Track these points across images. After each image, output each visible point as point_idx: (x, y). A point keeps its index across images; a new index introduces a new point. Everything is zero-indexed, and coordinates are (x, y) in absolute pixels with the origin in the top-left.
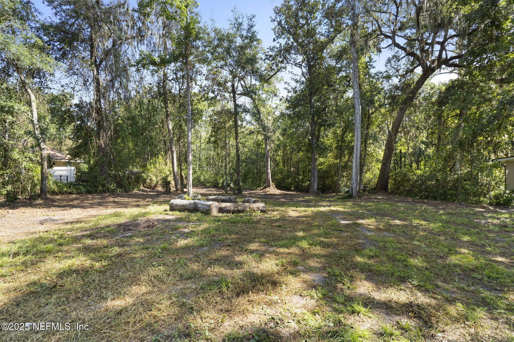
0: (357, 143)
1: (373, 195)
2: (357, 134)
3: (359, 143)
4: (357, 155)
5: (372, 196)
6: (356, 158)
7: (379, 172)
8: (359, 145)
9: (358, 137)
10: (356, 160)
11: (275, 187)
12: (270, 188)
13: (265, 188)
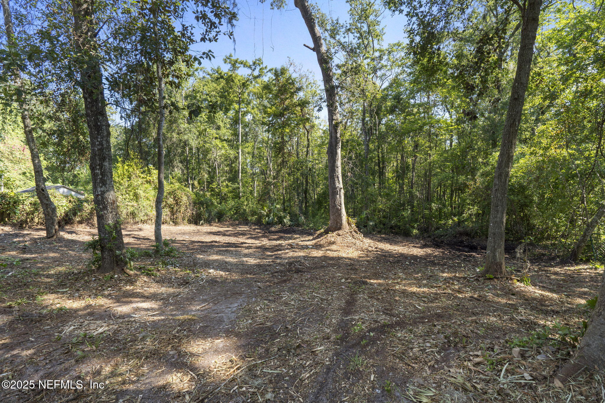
11: (357, 229)
12: (340, 232)
13: (326, 232)
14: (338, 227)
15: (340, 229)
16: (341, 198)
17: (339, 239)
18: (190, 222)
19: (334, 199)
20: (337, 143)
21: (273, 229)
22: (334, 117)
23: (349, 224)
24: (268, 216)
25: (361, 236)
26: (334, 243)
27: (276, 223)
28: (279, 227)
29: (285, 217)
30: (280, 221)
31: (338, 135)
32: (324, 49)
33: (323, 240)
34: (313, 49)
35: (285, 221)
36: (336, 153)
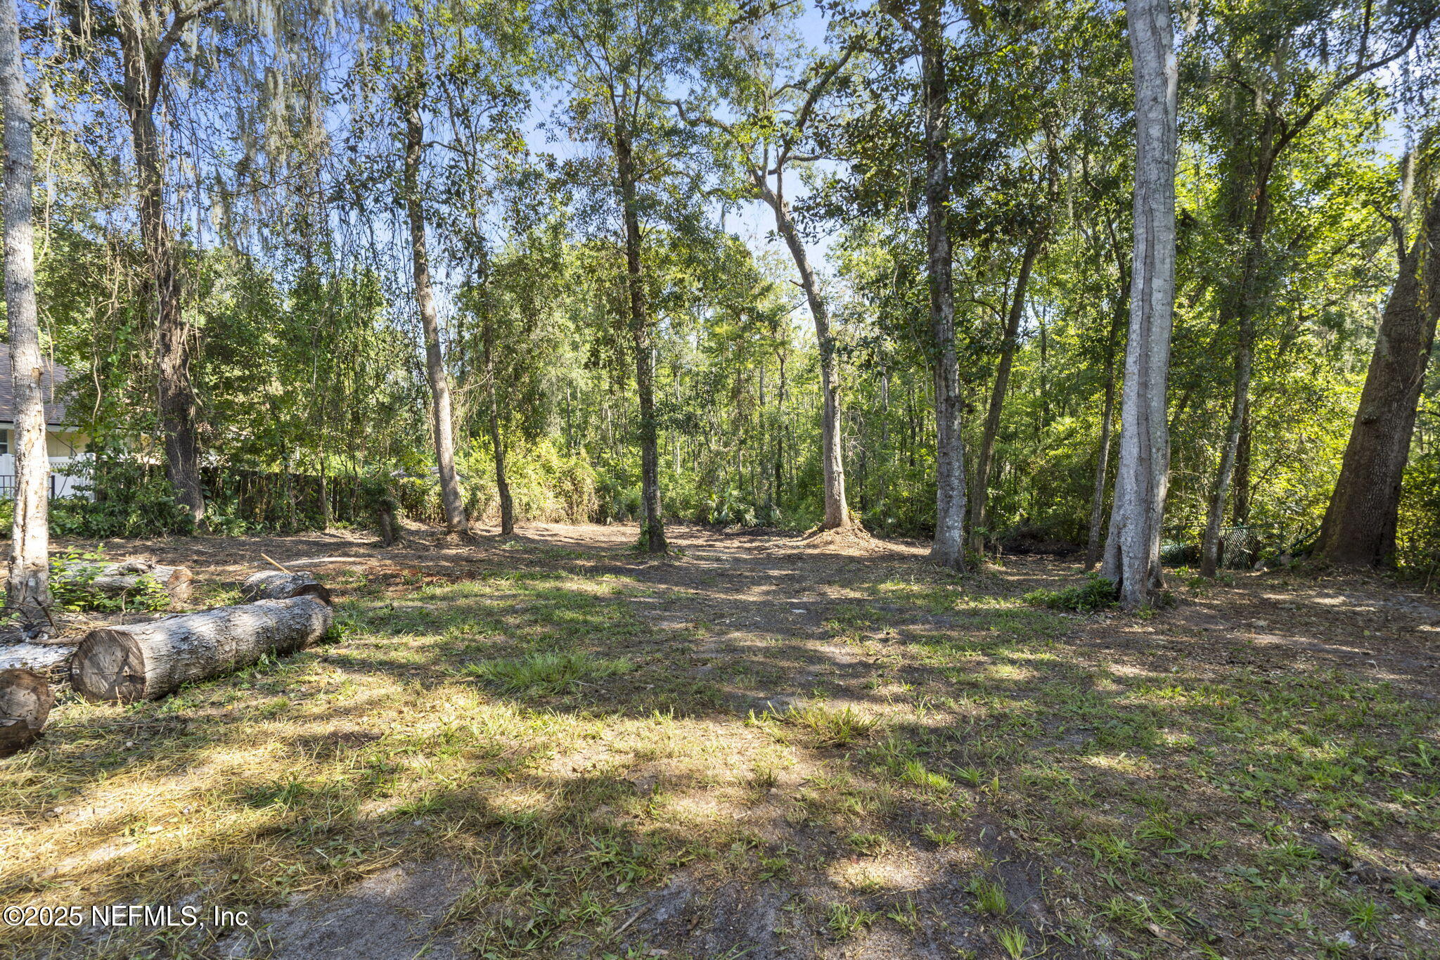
0: (1148, 280)
1: (1293, 581)
2: (1150, 230)
3: (1157, 283)
4: (1145, 357)
5: (1282, 588)
6: (1145, 371)
7: (1338, 463)
8: (1157, 296)
9: (1151, 244)
10: (1144, 385)
11: (861, 526)
12: (839, 529)
13: (821, 530)
14: (836, 523)
15: (839, 525)
16: (840, 485)
17: (838, 538)
18: (591, 519)
19: (831, 486)
20: (834, 414)
21: (728, 530)
22: (831, 379)
23: (852, 520)
24: (719, 509)
25: (866, 535)
26: (831, 542)
27: (732, 522)
28: (737, 528)
29: (746, 511)
30: (739, 517)
31: (837, 403)
32: (816, 289)
33: (817, 540)
34: (802, 286)
35: (748, 517)
36: (834, 427)
